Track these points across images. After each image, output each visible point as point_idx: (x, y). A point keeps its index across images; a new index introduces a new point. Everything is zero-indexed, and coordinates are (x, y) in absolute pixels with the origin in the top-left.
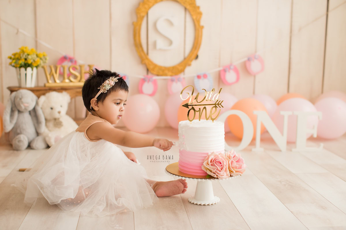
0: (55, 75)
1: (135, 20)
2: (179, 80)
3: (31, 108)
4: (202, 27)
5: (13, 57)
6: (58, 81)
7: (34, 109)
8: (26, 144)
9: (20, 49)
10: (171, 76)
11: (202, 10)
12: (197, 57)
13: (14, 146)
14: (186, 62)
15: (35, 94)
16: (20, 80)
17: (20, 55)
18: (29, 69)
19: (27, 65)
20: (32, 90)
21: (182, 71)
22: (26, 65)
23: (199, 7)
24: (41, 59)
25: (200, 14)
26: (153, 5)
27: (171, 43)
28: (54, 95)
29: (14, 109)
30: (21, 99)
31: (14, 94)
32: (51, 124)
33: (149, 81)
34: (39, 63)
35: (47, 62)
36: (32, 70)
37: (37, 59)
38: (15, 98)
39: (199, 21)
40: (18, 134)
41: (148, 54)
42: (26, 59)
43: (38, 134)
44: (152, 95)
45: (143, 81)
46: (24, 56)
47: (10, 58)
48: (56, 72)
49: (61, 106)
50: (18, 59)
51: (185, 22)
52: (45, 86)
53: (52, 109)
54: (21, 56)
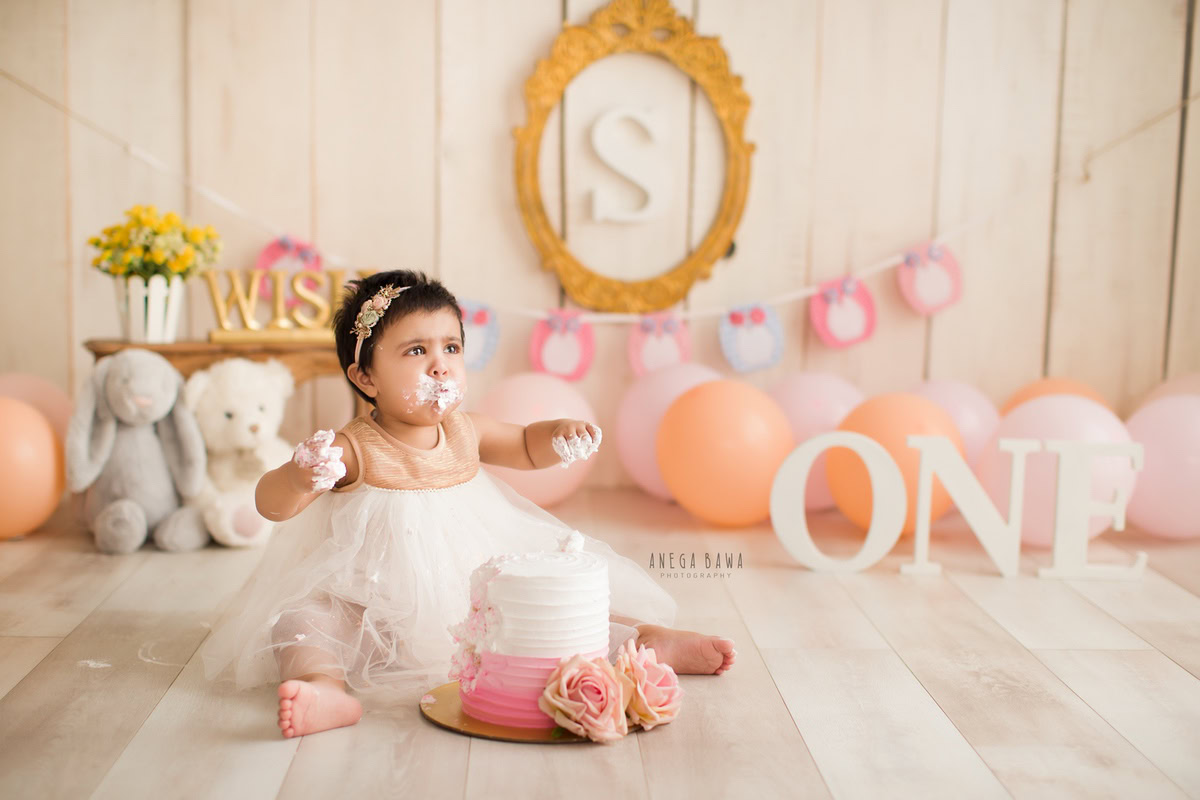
0: (243, 302)
1: (520, 119)
2: (667, 328)
3: (160, 411)
4: (751, 148)
5: (104, 240)
6: (253, 324)
7: (171, 417)
8: (139, 535)
9: (128, 213)
10: (643, 312)
11: (750, 87)
12: (731, 250)
13: (98, 538)
14: (693, 267)
15: (175, 366)
16: (125, 319)
17: (127, 232)
18: (157, 281)
19: (151, 268)
20: (167, 353)
21: (681, 296)
22: (148, 269)
23: (739, 80)
24: (198, 248)
25: (744, 102)
26: (583, 67)
27: (643, 198)
28: (237, 369)
29: (102, 415)
30: (126, 381)
31: (105, 362)
32: (225, 469)
33: (565, 329)
34: (189, 263)
35: (219, 257)
36: (168, 285)
37: (185, 249)
38: (108, 377)
39: (739, 126)
40: (115, 498)
41: (564, 235)
42: (147, 249)
43: (180, 500)
44: (575, 377)
45: (547, 327)
46: (142, 240)
47: (97, 244)
48: (248, 294)
49: (261, 409)
50: (123, 247)
51: (693, 129)
52: (210, 340)
53: (229, 416)
54: (133, 236)
